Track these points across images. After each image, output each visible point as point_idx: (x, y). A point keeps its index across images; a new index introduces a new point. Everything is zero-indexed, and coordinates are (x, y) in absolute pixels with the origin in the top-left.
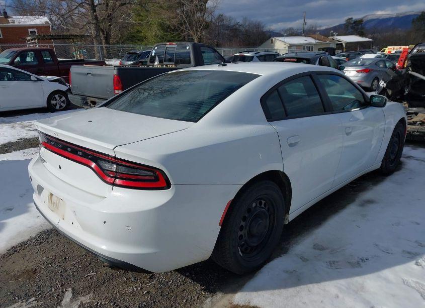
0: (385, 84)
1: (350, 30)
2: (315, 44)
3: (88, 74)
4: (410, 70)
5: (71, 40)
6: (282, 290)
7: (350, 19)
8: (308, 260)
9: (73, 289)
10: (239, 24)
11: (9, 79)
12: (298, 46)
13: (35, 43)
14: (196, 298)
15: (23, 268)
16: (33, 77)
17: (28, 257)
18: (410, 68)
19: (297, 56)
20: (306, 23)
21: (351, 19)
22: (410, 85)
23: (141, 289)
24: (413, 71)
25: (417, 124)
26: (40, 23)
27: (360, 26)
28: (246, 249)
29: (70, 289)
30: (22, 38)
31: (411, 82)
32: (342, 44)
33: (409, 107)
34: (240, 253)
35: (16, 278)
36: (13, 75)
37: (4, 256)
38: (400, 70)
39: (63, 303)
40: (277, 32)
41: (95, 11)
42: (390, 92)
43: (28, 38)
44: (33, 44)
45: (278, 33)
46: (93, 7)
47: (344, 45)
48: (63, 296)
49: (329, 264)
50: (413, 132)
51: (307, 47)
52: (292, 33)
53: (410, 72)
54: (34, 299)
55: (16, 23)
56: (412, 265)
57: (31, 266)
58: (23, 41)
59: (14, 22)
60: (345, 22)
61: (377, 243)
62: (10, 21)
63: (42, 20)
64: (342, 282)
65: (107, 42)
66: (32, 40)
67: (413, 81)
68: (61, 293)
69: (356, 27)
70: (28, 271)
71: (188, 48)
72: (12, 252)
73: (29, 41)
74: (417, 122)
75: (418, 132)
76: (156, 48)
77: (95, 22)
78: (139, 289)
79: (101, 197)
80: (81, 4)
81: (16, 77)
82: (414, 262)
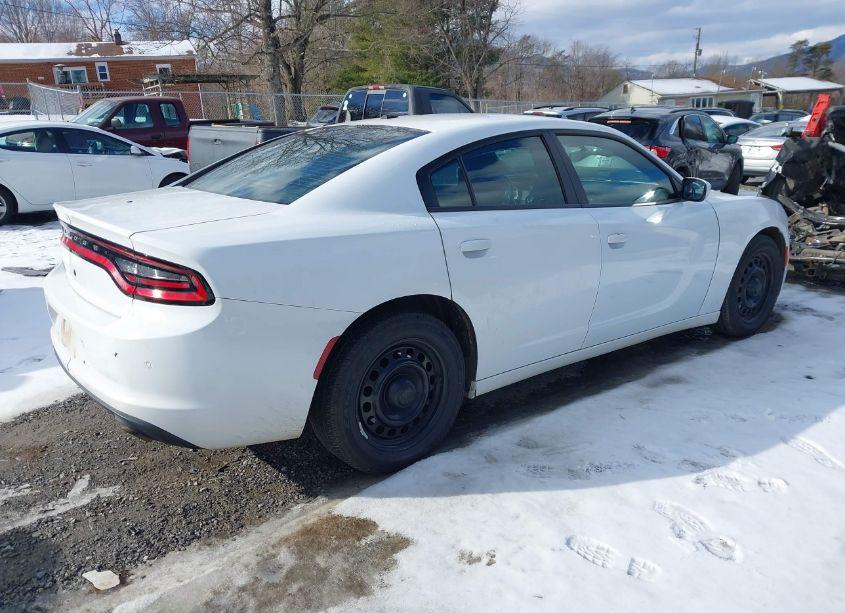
0: (780, 168)
1: (801, 67)
2: (717, 95)
3: (216, 140)
4: (831, 140)
5: (224, 84)
6: (426, 500)
7: (801, 43)
8: (496, 460)
9: (92, 477)
10: (566, 54)
11: (97, 152)
12: (680, 99)
13: (157, 89)
14: (281, 503)
15: (29, 443)
16: (135, 148)
17: (42, 428)
18: (832, 136)
19: (634, 115)
20: (701, 51)
21: (804, 42)
22: (833, 172)
23: (199, 484)
24: (837, 141)
25: (838, 247)
26: (174, 53)
27: (824, 58)
28: (380, 430)
29: (87, 477)
30: (135, 80)
31: (834, 164)
32: (776, 95)
33: (830, 214)
34: (363, 433)
35: (12, 455)
36: (104, 144)
37: (5, 425)
38: (808, 139)
39: (70, 494)
40: (644, 69)
41: (273, 30)
42: (791, 184)
43: (146, 81)
44: (153, 92)
45: (642, 72)
46: (270, 24)
47: (780, 96)
48: (72, 487)
49: (531, 469)
50: (828, 262)
51: (693, 100)
52: (674, 72)
53: (830, 144)
54: (28, 485)
55: (136, 54)
56: (687, 481)
57: (43, 441)
58: (138, 85)
59: (131, 52)
60: (790, 51)
61: (641, 445)
62: (125, 50)
63: (181, 48)
64: (538, 497)
65: (296, 89)
66: (152, 83)
67: (838, 162)
68: (72, 480)
69: (813, 59)
70: (34, 448)
71: (405, 95)
72: (18, 421)
73: (146, 85)
74: (837, 243)
75: (835, 263)
76: (350, 96)
77: (272, 50)
78: (196, 484)
79: (116, 316)
80: (248, 16)
81: (110, 148)
82: (694, 476)
